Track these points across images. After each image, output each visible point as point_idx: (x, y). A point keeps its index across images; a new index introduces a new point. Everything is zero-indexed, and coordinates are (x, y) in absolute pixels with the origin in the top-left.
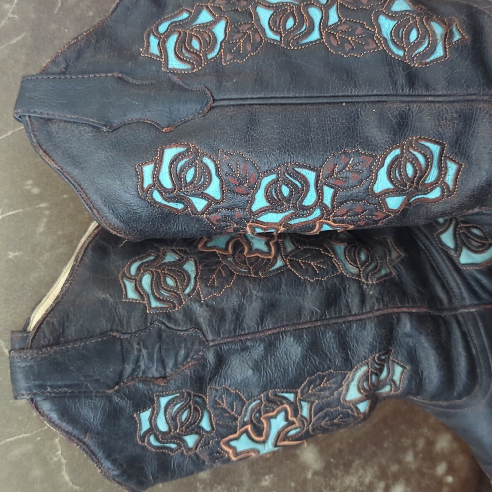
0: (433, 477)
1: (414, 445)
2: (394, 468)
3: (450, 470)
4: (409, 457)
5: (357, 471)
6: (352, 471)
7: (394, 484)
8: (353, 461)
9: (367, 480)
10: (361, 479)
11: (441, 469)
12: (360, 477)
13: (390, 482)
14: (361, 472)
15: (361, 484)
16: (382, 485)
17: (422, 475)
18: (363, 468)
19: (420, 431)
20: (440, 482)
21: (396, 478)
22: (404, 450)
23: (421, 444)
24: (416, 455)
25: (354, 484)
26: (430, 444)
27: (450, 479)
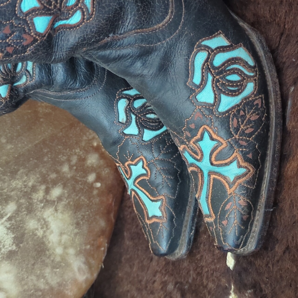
0: (85, 183)
1: (69, 160)
2: (53, 176)
3: (98, 178)
4: (65, 168)
5: (22, 177)
6: (18, 177)
7: (53, 187)
8: (19, 170)
9: (30, 184)
10: (26, 183)
11: (91, 178)
12: (25, 182)
13: (50, 186)
14: (25, 178)
15: (26, 186)
16: (43, 187)
17: (77, 182)
18: (27, 175)
19: (74, 150)
20: (91, 187)
21: (55, 183)
22: (61, 164)
23: (74, 160)
24: (71, 167)
25: (19, 186)
26: (82, 160)
27: (98, 185)
